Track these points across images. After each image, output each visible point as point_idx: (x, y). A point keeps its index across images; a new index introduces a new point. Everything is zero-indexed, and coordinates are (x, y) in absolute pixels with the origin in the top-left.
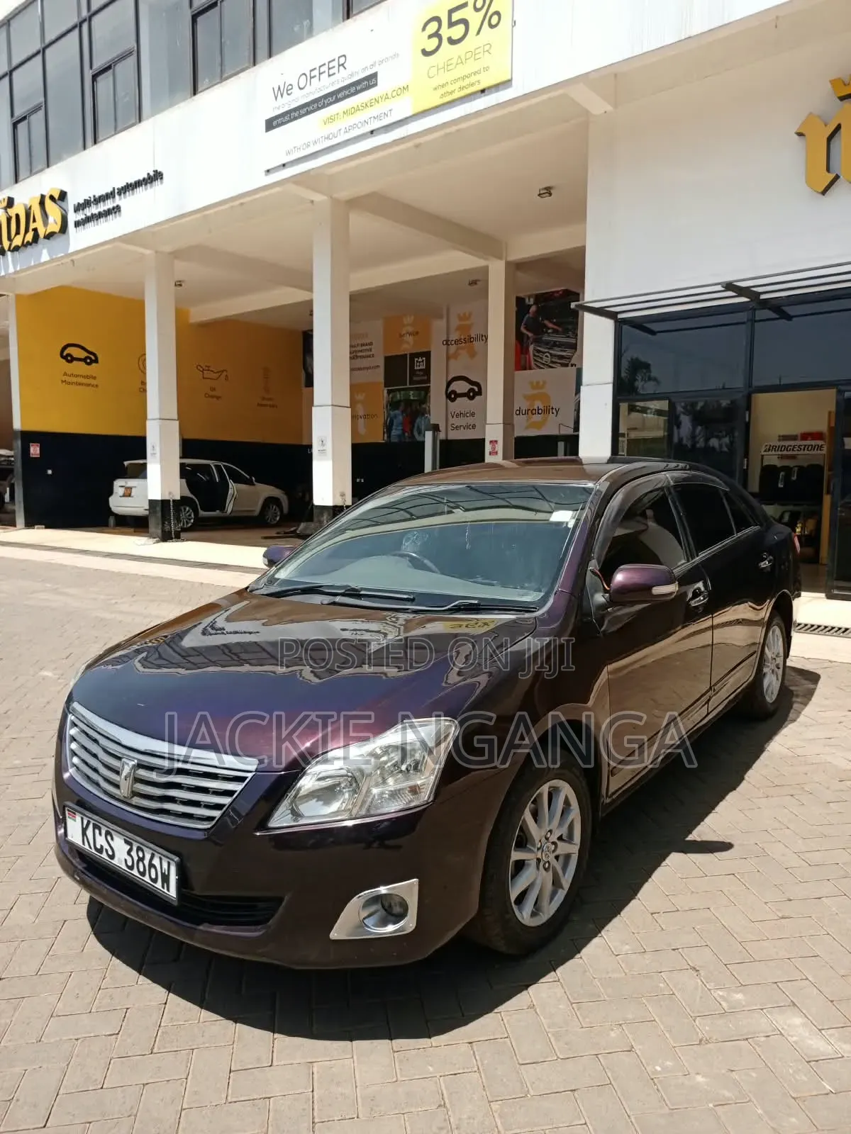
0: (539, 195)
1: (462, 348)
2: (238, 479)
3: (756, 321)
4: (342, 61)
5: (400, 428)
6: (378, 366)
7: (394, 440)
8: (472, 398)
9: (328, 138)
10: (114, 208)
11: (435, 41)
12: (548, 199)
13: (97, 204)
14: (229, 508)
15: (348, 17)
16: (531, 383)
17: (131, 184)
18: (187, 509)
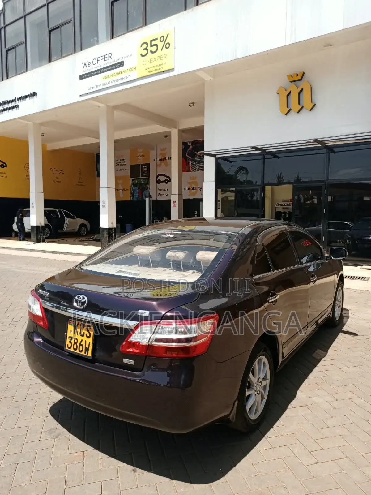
0: (189, 105)
1: (163, 162)
2: (69, 216)
3: (265, 159)
4: (110, 55)
5: (137, 195)
6: (128, 169)
7: (135, 199)
8: (167, 183)
9: (105, 84)
10: (16, 106)
11: (146, 51)
12: (193, 107)
13: (8, 104)
14: (65, 228)
15: (112, 38)
16: (190, 177)
17: (23, 97)
18: (47, 229)
